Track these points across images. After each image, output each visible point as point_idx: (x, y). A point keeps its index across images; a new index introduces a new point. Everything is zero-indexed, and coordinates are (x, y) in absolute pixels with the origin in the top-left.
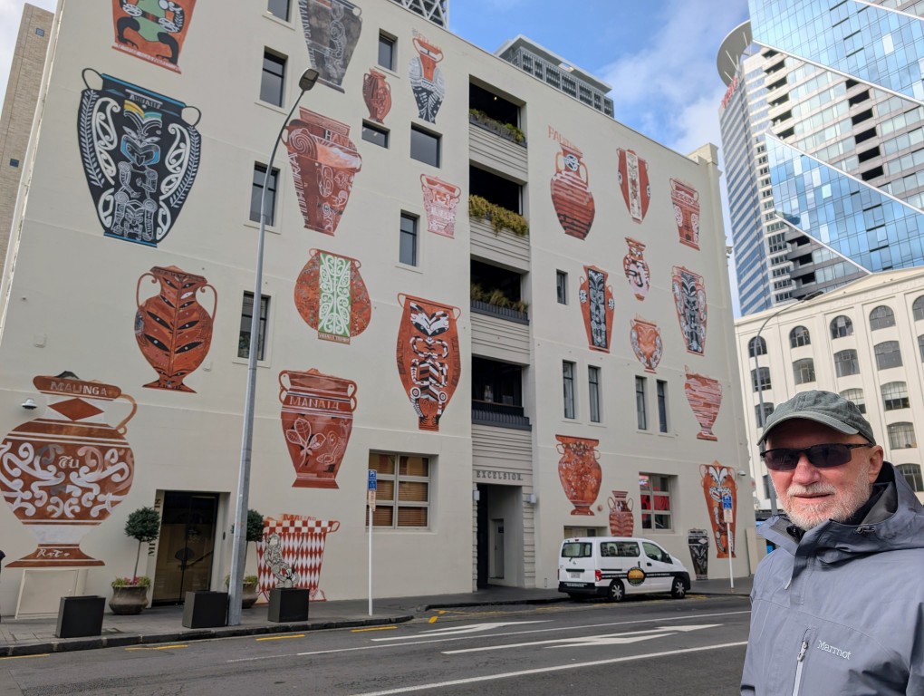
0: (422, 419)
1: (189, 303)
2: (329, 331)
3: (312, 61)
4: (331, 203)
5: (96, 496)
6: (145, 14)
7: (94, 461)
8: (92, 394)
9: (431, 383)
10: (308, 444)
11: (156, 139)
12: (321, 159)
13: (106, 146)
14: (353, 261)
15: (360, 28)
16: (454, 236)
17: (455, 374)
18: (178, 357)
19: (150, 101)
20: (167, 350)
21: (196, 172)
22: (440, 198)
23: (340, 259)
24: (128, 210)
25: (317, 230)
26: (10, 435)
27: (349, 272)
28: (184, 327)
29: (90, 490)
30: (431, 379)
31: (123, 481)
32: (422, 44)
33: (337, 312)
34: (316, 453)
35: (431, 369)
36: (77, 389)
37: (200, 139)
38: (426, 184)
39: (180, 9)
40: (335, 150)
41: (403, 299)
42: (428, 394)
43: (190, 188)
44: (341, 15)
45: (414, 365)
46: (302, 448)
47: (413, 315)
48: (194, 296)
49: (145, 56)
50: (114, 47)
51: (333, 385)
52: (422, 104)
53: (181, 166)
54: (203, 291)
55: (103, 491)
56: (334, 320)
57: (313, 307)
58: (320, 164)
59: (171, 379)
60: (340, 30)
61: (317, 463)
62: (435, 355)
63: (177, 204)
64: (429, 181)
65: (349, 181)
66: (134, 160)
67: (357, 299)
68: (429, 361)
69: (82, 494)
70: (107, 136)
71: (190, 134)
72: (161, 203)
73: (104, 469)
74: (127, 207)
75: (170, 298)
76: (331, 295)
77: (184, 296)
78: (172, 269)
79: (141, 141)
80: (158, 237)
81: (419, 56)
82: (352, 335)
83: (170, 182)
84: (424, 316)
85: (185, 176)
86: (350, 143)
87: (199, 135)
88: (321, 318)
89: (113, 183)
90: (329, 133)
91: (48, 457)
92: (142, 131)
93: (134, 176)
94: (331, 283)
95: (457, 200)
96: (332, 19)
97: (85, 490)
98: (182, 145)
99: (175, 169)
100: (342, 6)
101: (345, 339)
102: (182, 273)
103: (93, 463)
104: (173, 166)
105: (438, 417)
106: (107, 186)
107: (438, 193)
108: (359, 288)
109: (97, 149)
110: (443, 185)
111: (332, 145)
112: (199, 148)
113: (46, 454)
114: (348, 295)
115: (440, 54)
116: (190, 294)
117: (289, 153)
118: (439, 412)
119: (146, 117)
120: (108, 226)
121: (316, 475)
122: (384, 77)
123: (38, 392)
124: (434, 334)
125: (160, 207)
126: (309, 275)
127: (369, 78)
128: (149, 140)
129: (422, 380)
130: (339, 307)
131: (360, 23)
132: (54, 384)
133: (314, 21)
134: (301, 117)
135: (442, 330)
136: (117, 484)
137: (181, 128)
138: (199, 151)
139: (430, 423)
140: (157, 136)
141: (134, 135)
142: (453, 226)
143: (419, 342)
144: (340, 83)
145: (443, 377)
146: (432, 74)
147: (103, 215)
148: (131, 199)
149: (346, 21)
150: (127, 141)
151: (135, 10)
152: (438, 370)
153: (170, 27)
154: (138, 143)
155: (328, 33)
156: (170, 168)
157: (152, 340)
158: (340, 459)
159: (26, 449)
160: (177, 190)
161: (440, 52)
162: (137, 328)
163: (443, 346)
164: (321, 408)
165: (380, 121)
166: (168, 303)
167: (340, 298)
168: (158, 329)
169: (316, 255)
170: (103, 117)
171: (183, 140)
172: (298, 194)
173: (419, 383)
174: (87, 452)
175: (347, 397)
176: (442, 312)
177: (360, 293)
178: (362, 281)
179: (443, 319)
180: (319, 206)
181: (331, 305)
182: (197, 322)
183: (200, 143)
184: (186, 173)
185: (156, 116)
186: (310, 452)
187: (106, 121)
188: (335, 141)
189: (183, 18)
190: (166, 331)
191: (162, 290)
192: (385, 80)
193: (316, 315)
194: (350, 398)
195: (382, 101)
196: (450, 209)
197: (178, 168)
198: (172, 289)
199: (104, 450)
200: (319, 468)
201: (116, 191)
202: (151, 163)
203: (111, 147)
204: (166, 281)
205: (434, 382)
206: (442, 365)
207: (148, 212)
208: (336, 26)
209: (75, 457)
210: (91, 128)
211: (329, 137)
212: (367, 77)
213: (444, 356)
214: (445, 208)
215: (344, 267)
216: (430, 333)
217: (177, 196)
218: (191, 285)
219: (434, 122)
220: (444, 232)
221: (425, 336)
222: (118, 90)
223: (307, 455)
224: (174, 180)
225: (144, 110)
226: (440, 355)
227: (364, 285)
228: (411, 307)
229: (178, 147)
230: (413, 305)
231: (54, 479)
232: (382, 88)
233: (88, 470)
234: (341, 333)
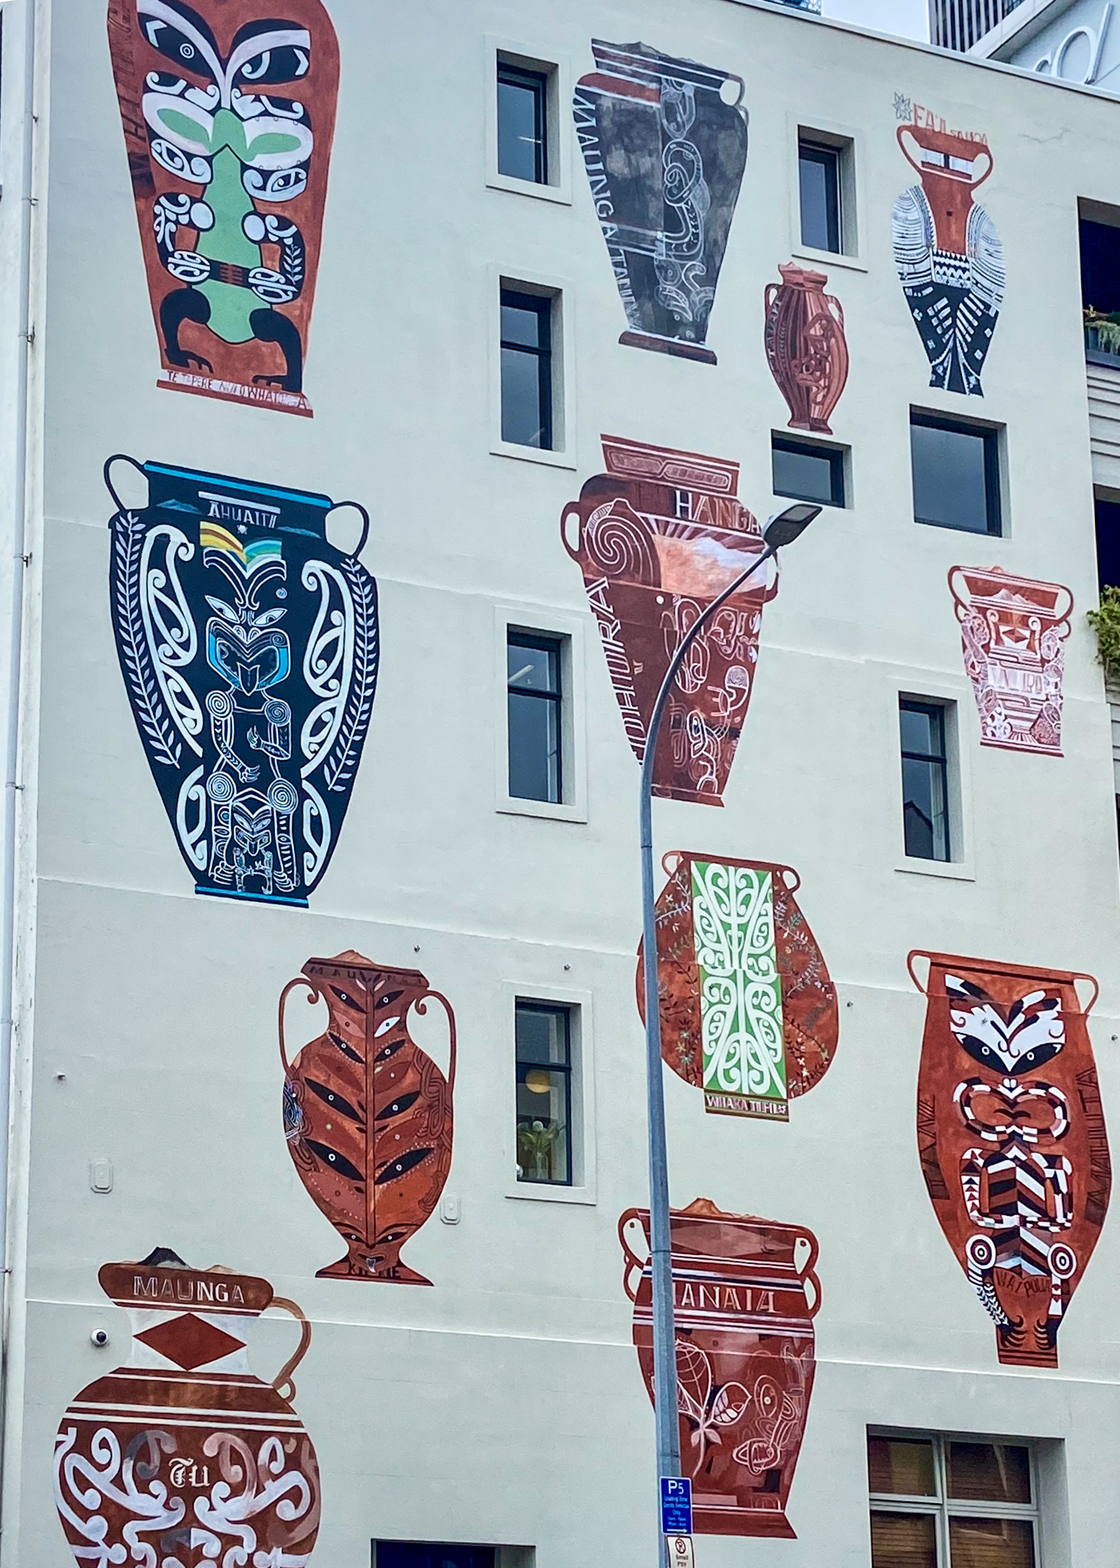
0: (1005, 1333)
1: (394, 1047)
2: (733, 1088)
3: (621, 287)
4: (709, 708)
5: (251, 1556)
6: (217, 271)
7: (237, 1468)
8: (216, 1302)
9: (1024, 1220)
10: (708, 1412)
11: (277, 613)
12: (669, 583)
13: (175, 656)
14: (776, 869)
15: (744, 145)
16: (1063, 749)
17: (1096, 1186)
18: (384, 1192)
19: (253, 511)
20: (360, 1178)
21: (373, 685)
22: (1008, 633)
23: (742, 871)
24: (239, 819)
25: (676, 796)
26: (70, 1410)
27: (769, 906)
28: (388, 1113)
29: (237, 1541)
30: (1022, 1209)
31: (301, 1519)
32: (925, 138)
33: (750, 1030)
34: (731, 1438)
35: (1022, 1176)
36: (185, 1290)
37: (374, 590)
38: (966, 596)
39: (293, 229)
40: (705, 544)
41: (922, 965)
42: (1016, 1254)
43: (363, 733)
44: (686, 116)
45: (970, 1168)
46: (695, 1425)
47: (956, 1014)
48: (402, 1026)
49: (229, 387)
50: (160, 384)
51: (754, 1243)
52: (938, 339)
53: (338, 675)
54: (422, 1010)
55: (263, 1544)
56: (743, 1053)
57: (686, 1024)
58: (668, 597)
59: (374, 1253)
60: (689, 166)
61: (734, 1466)
62: (1029, 1134)
63: (339, 782)
64: (976, 586)
65: (749, 633)
66: (236, 682)
67: (799, 986)
68: (1015, 1152)
69: (223, 1552)
70: (175, 631)
71: (349, 583)
72: (306, 786)
73: (260, 1490)
74: (235, 810)
75: (350, 1036)
76: (729, 983)
77: (382, 1030)
78: (348, 959)
79: (247, 627)
80: (308, 882)
81: (918, 180)
82: (793, 1093)
83: (319, 725)
84: (990, 1013)
85: (349, 702)
86: (744, 514)
87: (371, 581)
88: (707, 1050)
89: (199, 751)
90: (684, 499)
91: (149, 1462)
92: (245, 598)
93: (242, 722)
94: (724, 947)
95: (1063, 629)
96: (666, 138)
97: (230, 1541)
98: (336, 616)
99: (325, 686)
100: (689, 88)
101: (774, 1107)
102: (372, 969)
103: (235, 1472)
104: (322, 680)
105: (1053, 1323)
106: (189, 761)
107: (1005, 617)
108: (799, 950)
109: (159, 668)
110: (1017, 590)
111: (696, 533)
112: (375, 614)
113: (143, 1455)
114: (774, 975)
115: (982, 157)
116: (393, 1021)
117: (587, 582)
118: (1055, 1308)
119: (251, 558)
120: (201, 866)
121: (734, 1499)
122: (823, 281)
123: (108, 1303)
124: (1023, 1065)
125: (304, 796)
126: (668, 929)
127: (779, 297)
128: (262, 620)
129: (997, 1211)
130: (753, 1014)
131: (743, 125)
132: (138, 1281)
133: (617, 162)
134: (609, 467)
135: (1044, 1052)
136: (291, 1525)
137: (328, 568)
138: (376, 625)
139: (1031, 1344)
140: (278, 604)
141: (230, 614)
142: (1055, 715)
143: (981, 1094)
144: (701, 335)
145: (1058, 1199)
146: (963, 231)
147: (188, 839)
148: (240, 786)
149: (705, 132)
150: (218, 634)
151: (194, 266)
152: (1041, 1179)
153: (277, 288)
154: (242, 635)
155: (658, 185)
156: (315, 685)
157: (323, 1152)
158: (792, 1453)
159: (104, 1444)
160: (337, 742)
161: (985, 149)
162: (288, 1126)
163: (1053, 1102)
164: (730, 1309)
165: (820, 425)
166: (349, 1052)
167: (752, 988)
168: (335, 1124)
169: (679, 869)
170: (161, 582)
171: (336, 603)
172: (621, 701)
173: (989, 1221)
174: (221, 1446)
175: (793, 1274)
176: (1041, 995)
177: (804, 966)
178: (804, 928)
179: (1046, 1016)
180: (678, 723)
181: (730, 1010)
182: (417, 1094)
183: (374, 602)
184: (352, 691)
185: (269, 549)
186: (715, 1437)
187: (168, 589)
188: (703, 519)
189: (302, 255)
190: (351, 1126)
191: (332, 1018)
192: (826, 290)
193: (694, 1044)
194: (802, 1277)
195: (820, 363)
196: (1044, 661)
197: (333, 683)
198: (353, 1013)
199: (255, 1440)
200: (742, 1480)
201: (208, 772)
202: (274, 682)
203: (187, 658)
204: (338, 993)
205: (1033, 1216)
206: (1053, 1161)
207: (279, 814)
208: (678, 156)
209: (201, 1459)
210: (140, 616)
211: (684, 510)
212: (773, 293)
213: (1056, 1133)
214: (1029, 662)
215: (754, 892)
216: (1010, 1063)
217: (338, 761)
218: (393, 996)
219: (977, 390)
220: (1029, 741)
221: (994, 1074)
222: (182, 499)
223: (708, 1442)
224: (326, 717)
225: (244, 540)
226: (1044, 1132)
227: (812, 940)
228: (950, 991)
229: (328, 625)
230: (953, 982)
231: (164, 1513)
232: (818, 318)
233: (227, 1491)
234: (761, 1090)
